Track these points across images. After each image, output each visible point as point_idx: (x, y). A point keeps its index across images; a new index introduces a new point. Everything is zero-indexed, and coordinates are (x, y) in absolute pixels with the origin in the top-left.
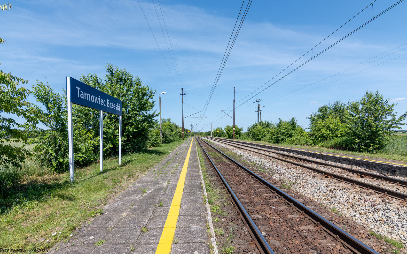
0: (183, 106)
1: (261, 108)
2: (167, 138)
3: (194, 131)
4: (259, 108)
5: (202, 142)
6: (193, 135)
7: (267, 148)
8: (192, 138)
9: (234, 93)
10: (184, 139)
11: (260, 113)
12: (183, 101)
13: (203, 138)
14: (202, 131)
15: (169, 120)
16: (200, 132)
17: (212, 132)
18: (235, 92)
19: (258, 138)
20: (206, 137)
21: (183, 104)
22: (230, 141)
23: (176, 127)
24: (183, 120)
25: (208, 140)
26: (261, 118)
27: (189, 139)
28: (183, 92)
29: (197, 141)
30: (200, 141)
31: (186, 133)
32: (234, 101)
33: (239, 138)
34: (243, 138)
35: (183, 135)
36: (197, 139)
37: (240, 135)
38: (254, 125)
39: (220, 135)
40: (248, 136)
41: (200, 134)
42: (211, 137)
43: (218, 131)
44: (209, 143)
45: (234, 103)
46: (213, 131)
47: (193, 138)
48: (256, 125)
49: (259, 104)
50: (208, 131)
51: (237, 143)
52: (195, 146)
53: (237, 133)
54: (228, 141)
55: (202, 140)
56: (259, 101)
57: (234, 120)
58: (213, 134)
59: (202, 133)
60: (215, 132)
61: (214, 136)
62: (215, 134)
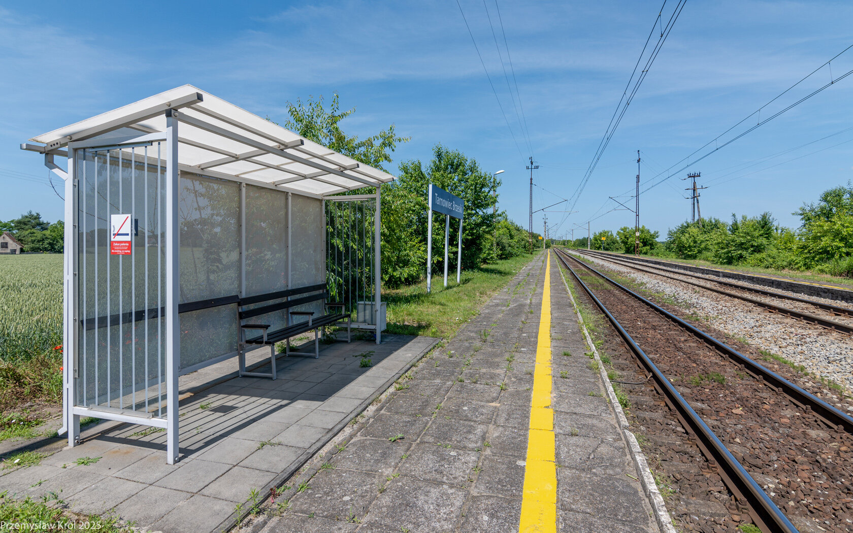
0: (531, 191)
2: (505, 250)
3: (550, 238)
4: (694, 190)
5: (567, 260)
6: (548, 246)
7: (700, 273)
8: (547, 251)
9: (639, 161)
10: (532, 254)
11: (698, 200)
12: (531, 181)
13: (570, 252)
14: (569, 238)
16: (564, 238)
17: (591, 240)
18: (641, 160)
19: (689, 253)
20: (578, 250)
21: (531, 187)
22: (627, 258)
23: (518, 230)
24: (531, 216)
25: (581, 255)
26: (699, 212)
27: (542, 253)
28: (532, 163)
30: (564, 257)
31: (536, 242)
32: (638, 177)
33: (649, 254)
34: (658, 254)
35: (530, 244)
36: (558, 253)
37: (652, 246)
38: (682, 226)
39: (607, 246)
40: (669, 248)
41: (565, 243)
42: (589, 249)
43: (603, 239)
44: (583, 262)
45: (638, 182)
46: (592, 237)
47: (550, 252)
48: (688, 226)
49: (695, 183)
50: (581, 238)
51: (641, 263)
52: (557, 265)
53: (645, 244)
54: (623, 259)
55: (569, 256)
56: (694, 177)
57: (638, 215)
58: (591, 245)
59: (567, 241)
60: (596, 240)
61: (595, 249)
62: (598, 244)
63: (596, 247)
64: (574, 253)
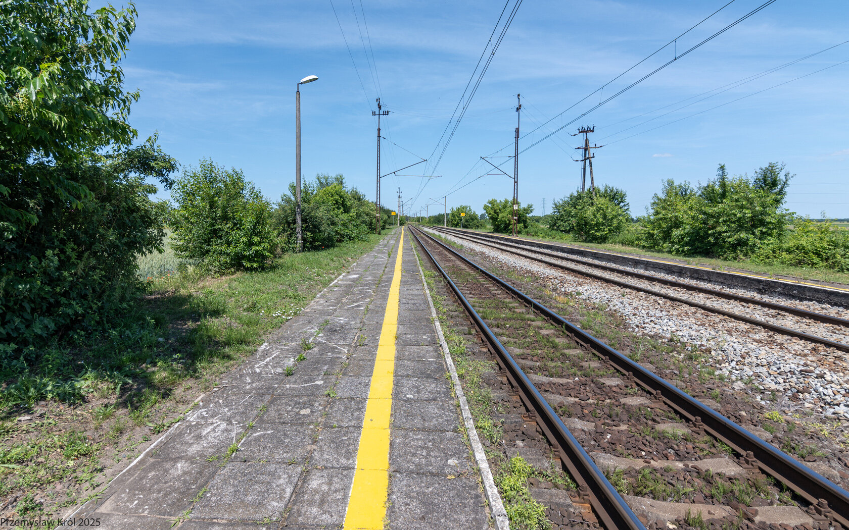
0: (379, 146)
1: (592, 151)
3: (405, 215)
4: (586, 150)
6: (402, 224)
8: (401, 229)
9: (518, 109)
10: (379, 234)
11: (590, 163)
12: (379, 133)
13: (426, 229)
14: (424, 214)
15: (340, 181)
16: (419, 215)
17: (447, 217)
18: (522, 107)
19: (596, 234)
20: (433, 228)
21: (379, 141)
23: (359, 199)
24: (378, 181)
26: (592, 179)
27: (394, 231)
28: (380, 107)
29: (415, 237)
30: (422, 237)
31: (385, 217)
32: (517, 131)
33: (524, 233)
35: (378, 221)
36: (413, 232)
37: (527, 223)
38: (571, 198)
39: (466, 223)
40: (554, 226)
41: (419, 220)
42: (445, 226)
43: (462, 215)
45: (517, 137)
46: (449, 213)
47: (404, 230)
49: (587, 141)
50: (436, 214)
52: (412, 249)
53: (518, 220)
55: (424, 234)
56: (587, 132)
57: (516, 182)
58: (448, 221)
59: (422, 218)
60: (454, 216)
61: (452, 226)
62: (455, 220)
63: (454, 224)
64: (430, 231)
